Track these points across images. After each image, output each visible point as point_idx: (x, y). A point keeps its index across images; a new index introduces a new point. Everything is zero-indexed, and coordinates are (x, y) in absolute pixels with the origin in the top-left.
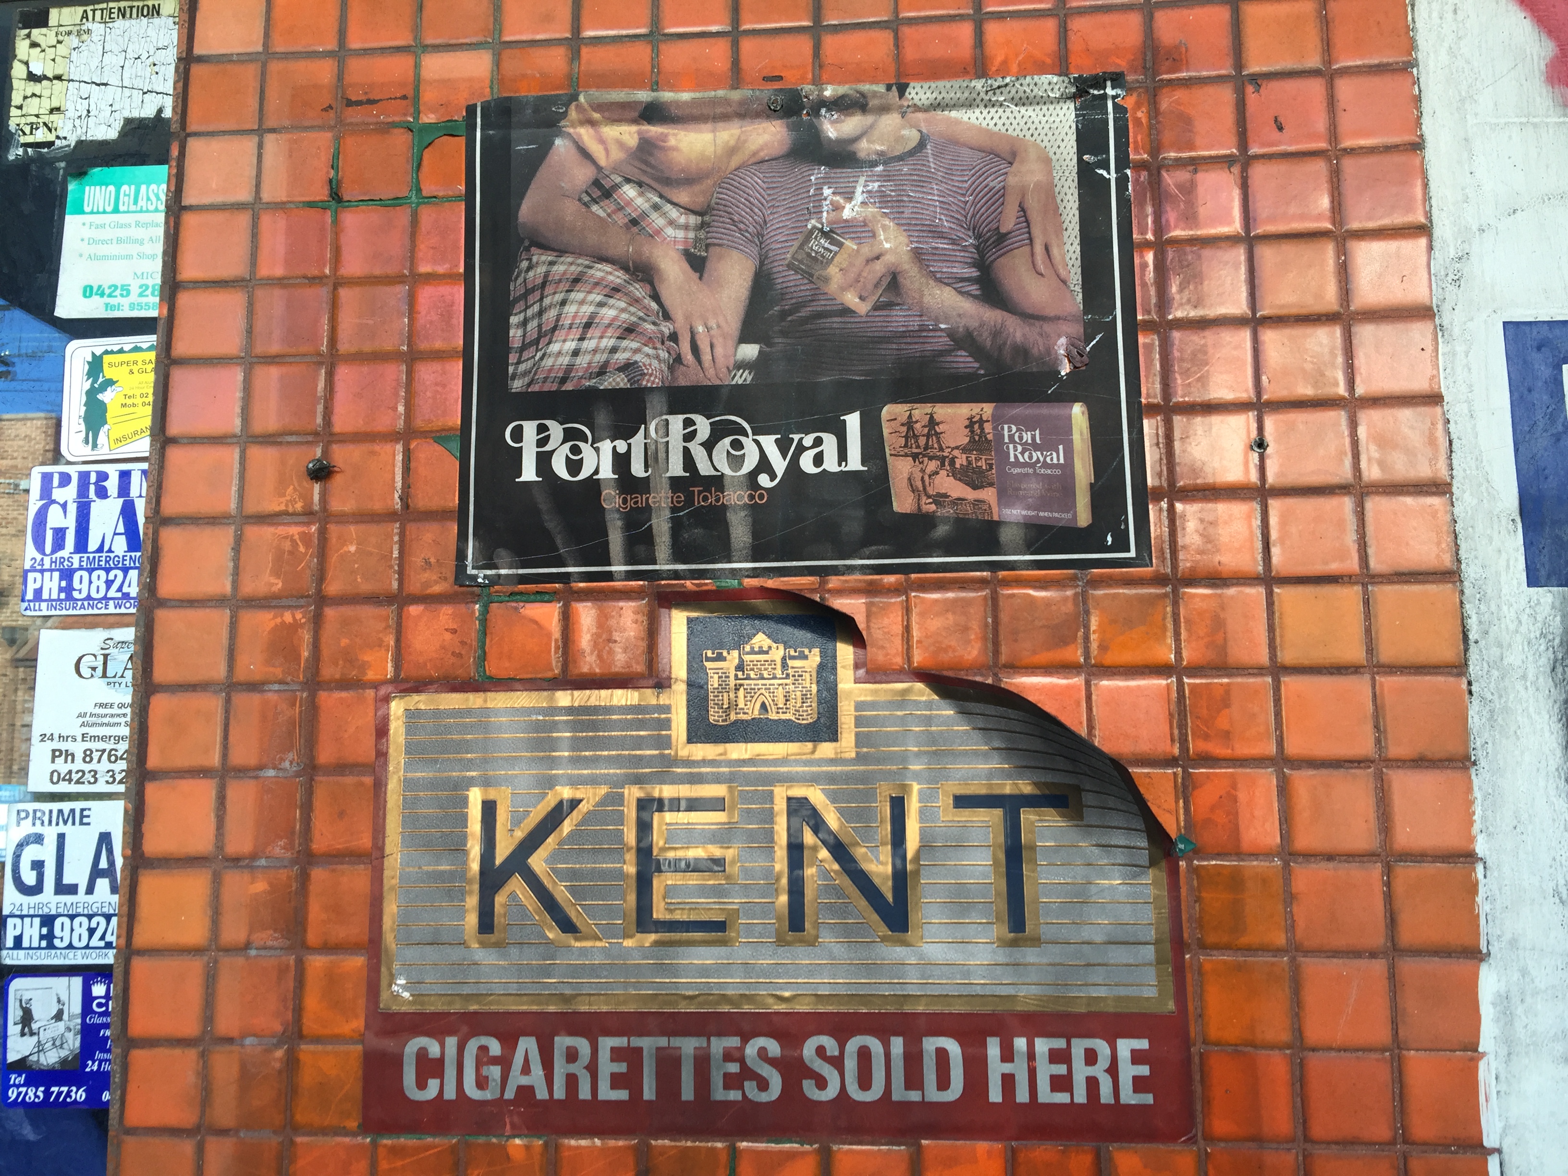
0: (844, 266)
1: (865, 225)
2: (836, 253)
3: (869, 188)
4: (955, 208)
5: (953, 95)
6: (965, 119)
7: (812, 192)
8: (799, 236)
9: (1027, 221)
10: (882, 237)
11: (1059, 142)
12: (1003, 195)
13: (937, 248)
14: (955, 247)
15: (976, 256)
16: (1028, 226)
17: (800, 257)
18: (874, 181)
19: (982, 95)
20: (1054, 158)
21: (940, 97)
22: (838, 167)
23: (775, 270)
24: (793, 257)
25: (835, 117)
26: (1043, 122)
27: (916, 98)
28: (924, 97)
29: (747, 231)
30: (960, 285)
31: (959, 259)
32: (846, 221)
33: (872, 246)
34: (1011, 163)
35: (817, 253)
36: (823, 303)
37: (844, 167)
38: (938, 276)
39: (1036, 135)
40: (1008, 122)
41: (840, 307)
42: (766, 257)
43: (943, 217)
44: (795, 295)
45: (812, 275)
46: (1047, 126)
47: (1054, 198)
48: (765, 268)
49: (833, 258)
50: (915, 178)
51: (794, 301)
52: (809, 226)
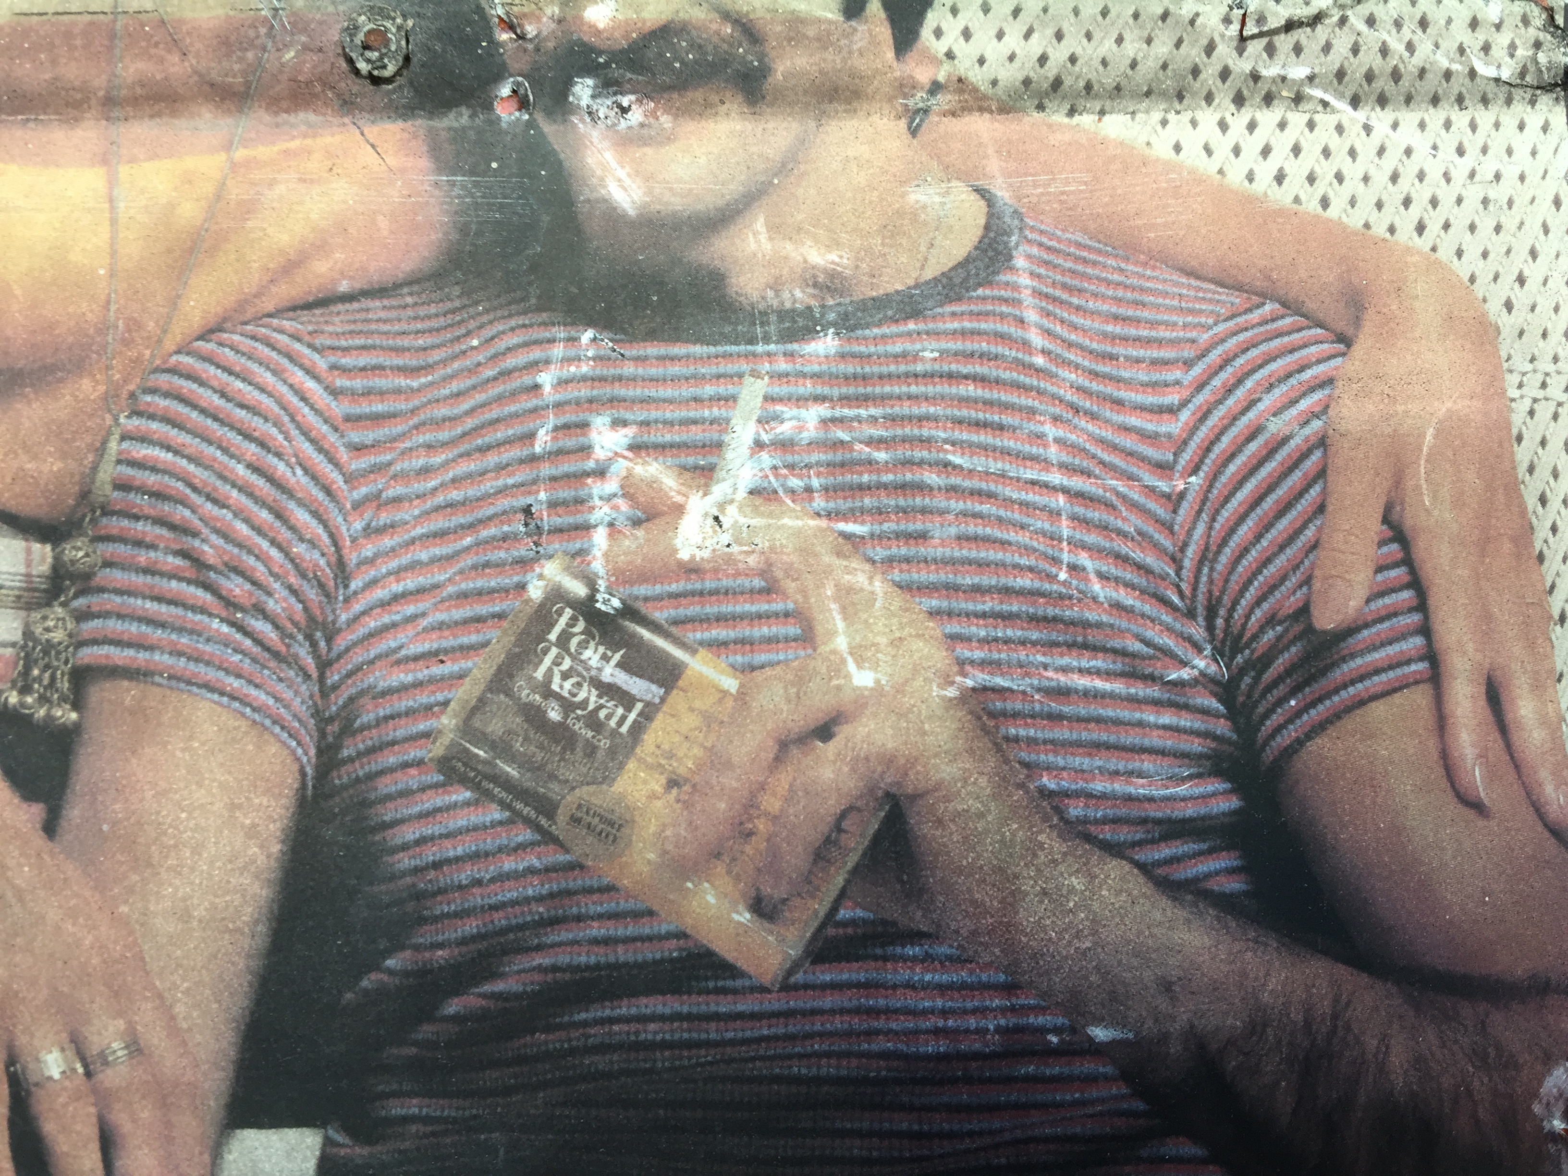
0: (685, 766)
1: (769, 590)
2: (649, 713)
3: (785, 429)
4: (1131, 522)
5: (1107, 46)
6: (1162, 150)
7: (543, 441)
8: (492, 633)
9: (1416, 584)
10: (841, 643)
11: (1520, 261)
12: (1321, 474)
13: (1063, 693)
14: (1140, 690)
15: (1222, 727)
16: (1422, 606)
17: (495, 727)
18: (801, 401)
19: (1225, 52)
20: (1508, 323)
21: (1058, 55)
22: (651, 335)
23: (386, 785)
24: (467, 729)
25: (636, 116)
26: (1459, 174)
27: (966, 52)
28: (995, 52)
29: (261, 611)
30: (1165, 851)
31: (1155, 740)
32: (692, 569)
33: (800, 681)
34: (1345, 340)
35: (568, 706)
36: (596, 930)
37: (676, 337)
38: (1075, 810)
39: (1434, 227)
40: (1326, 170)
41: (671, 949)
42: (348, 730)
43: (1084, 559)
44: (477, 897)
45: (548, 808)
46: (1473, 194)
47: (1513, 488)
48: (341, 777)
49: (637, 729)
50: (970, 390)
51: (471, 926)
52: (536, 591)
